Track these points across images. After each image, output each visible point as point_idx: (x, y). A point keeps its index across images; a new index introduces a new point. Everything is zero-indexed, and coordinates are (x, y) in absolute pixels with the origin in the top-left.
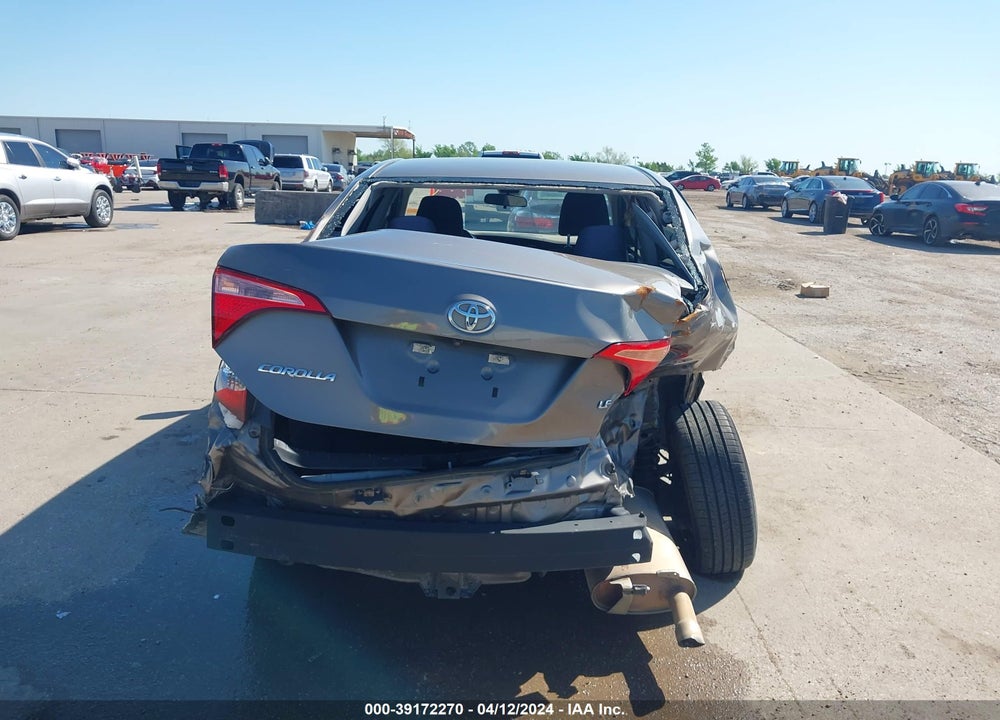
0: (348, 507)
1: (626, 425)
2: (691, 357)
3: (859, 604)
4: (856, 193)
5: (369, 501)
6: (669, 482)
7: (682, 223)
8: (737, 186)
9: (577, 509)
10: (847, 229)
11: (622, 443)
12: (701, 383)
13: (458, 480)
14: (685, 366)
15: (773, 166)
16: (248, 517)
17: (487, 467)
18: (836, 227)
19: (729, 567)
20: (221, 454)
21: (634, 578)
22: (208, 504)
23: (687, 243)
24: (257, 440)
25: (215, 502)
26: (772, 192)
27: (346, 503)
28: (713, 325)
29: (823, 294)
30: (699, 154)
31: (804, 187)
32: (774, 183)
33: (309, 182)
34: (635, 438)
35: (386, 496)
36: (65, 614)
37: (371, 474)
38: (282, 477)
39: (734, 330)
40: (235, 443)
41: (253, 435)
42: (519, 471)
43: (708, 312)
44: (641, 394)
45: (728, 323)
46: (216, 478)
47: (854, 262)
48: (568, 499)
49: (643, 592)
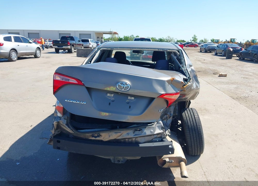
0: (90, 138)
1: (168, 115)
2: (186, 96)
3: (233, 165)
4: (235, 48)
5: (96, 137)
6: (181, 130)
7: (184, 59)
8: (203, 46)
9: (154, 139)
10: (233, 58)
11: (167, 120)
12: (190, 103)
13: (120, 132)
14: (185, 99)
15: (213, 41)
16: (63, 141)
17: (129, 128)
18: (229, 57)
19: (197, 154)
20: (57, 124)
21: (169, 158)
22: (53, 137)
23: (186, 65)
24: (66, 120)
25: (55, 136)
26: (212, 48)
27: (90, 137)
28: (192, 88)
29: (225, 76)
30: (193, 38)
31: (221, 46)
32: (213, 46)
33: (91, 46)
34: (171, 118)
35: (101, 136)
36: (19, 163)
37: (96, 130)
38: (72, 130)
39: (199, 89)
40: (60, 121)
41: (65, 119)
42: (137, 129)
43: (191, 85)
44: (173, 106)
45: (197, 87)
46: (55, 130)
47: (234, 67)
48: (151, 136)
49: (172, 162)
